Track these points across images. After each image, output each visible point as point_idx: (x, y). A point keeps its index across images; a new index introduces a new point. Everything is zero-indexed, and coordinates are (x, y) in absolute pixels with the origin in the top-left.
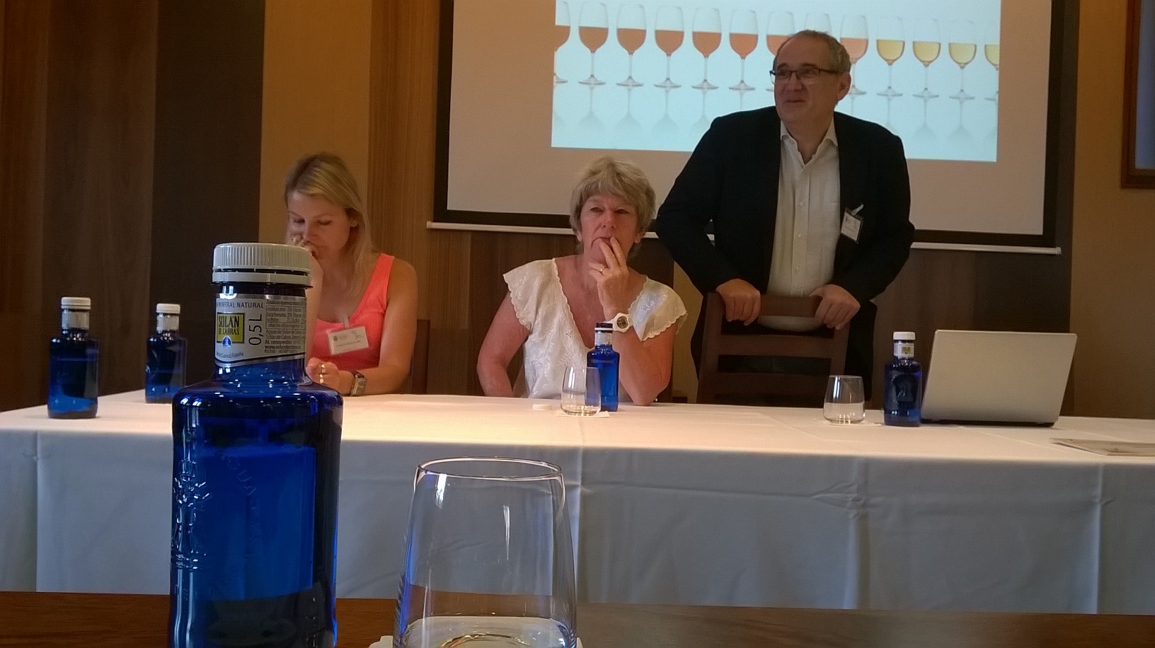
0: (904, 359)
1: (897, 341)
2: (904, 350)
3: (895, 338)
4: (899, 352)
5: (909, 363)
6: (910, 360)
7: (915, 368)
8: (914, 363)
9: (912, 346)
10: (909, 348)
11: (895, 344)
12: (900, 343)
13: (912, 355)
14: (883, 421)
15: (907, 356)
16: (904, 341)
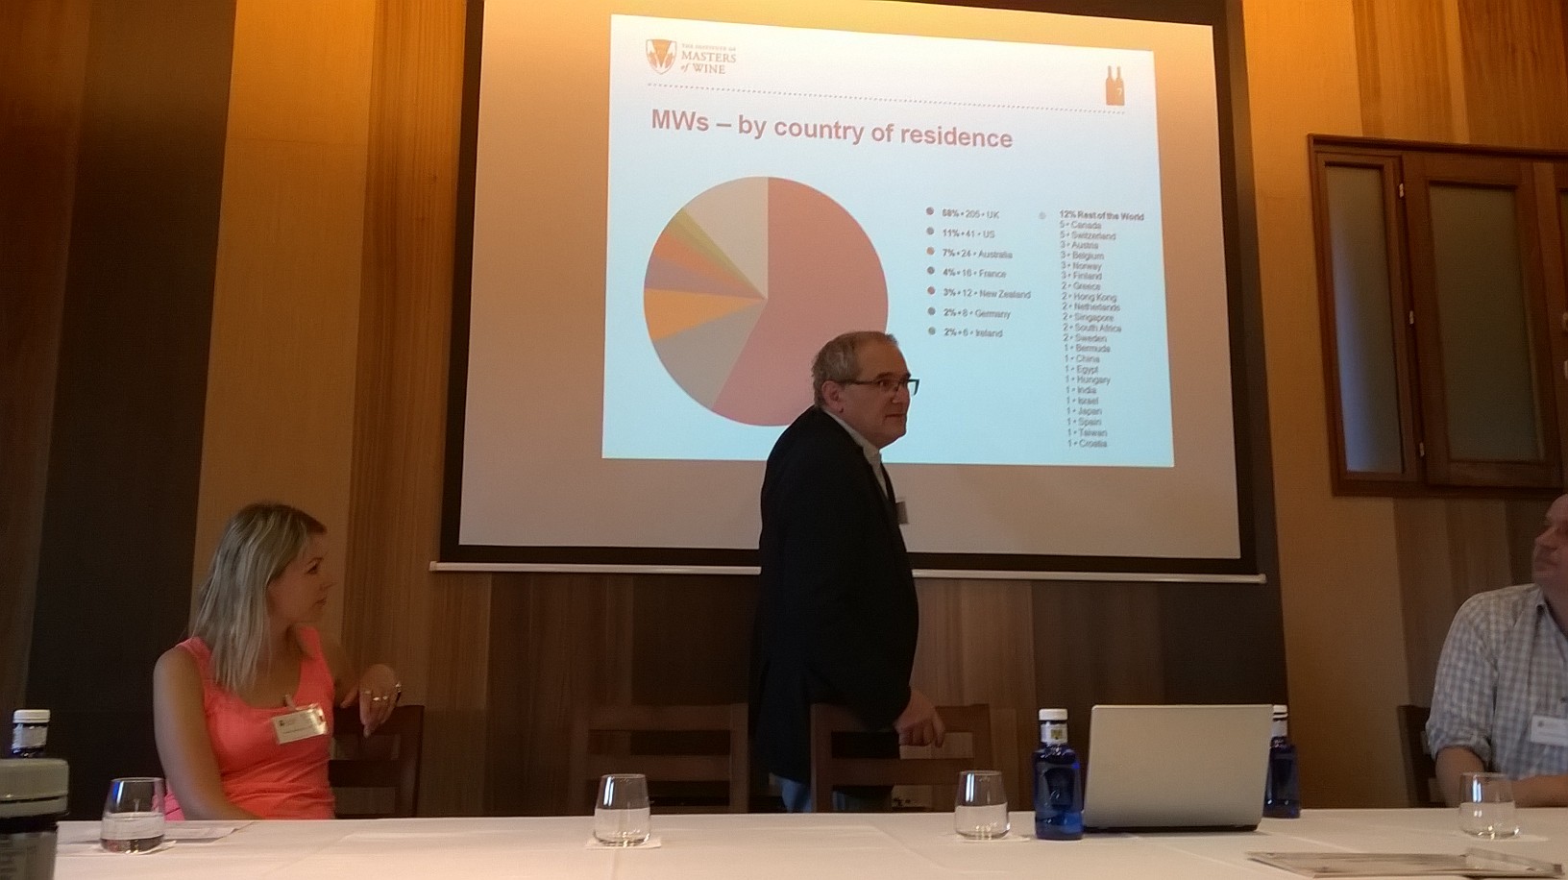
0: (1055, 746)
1: (1045, 722)
2: (1056, 734)
3: (1042, 718)
4: (1048, 738)
5: (1062, 751)
6: (1063, 747)
7: (1069, 759)
8: (1068, 751)
9: (1064, 728)
10: (1060, 732)
11: (1042, 726)
12: (1048, 724)
13: (1064, 740)
14: (1034, 832)
15: (1058, 742)
16: (1053, 722)
